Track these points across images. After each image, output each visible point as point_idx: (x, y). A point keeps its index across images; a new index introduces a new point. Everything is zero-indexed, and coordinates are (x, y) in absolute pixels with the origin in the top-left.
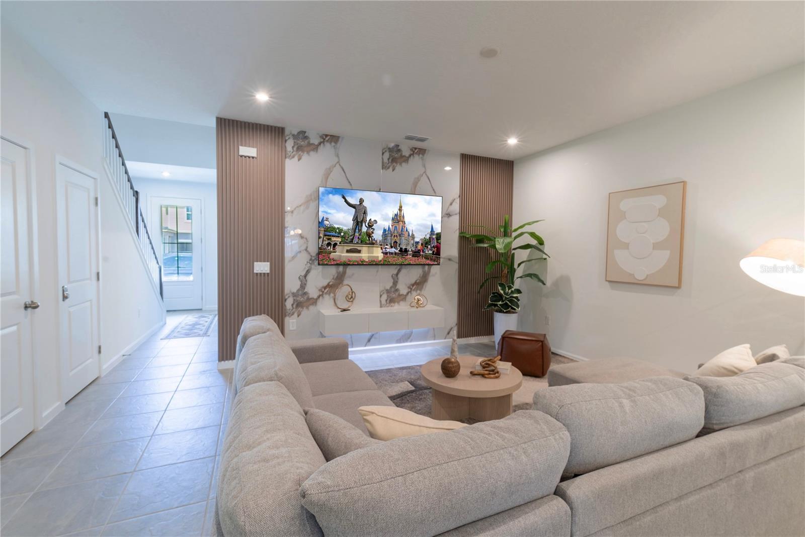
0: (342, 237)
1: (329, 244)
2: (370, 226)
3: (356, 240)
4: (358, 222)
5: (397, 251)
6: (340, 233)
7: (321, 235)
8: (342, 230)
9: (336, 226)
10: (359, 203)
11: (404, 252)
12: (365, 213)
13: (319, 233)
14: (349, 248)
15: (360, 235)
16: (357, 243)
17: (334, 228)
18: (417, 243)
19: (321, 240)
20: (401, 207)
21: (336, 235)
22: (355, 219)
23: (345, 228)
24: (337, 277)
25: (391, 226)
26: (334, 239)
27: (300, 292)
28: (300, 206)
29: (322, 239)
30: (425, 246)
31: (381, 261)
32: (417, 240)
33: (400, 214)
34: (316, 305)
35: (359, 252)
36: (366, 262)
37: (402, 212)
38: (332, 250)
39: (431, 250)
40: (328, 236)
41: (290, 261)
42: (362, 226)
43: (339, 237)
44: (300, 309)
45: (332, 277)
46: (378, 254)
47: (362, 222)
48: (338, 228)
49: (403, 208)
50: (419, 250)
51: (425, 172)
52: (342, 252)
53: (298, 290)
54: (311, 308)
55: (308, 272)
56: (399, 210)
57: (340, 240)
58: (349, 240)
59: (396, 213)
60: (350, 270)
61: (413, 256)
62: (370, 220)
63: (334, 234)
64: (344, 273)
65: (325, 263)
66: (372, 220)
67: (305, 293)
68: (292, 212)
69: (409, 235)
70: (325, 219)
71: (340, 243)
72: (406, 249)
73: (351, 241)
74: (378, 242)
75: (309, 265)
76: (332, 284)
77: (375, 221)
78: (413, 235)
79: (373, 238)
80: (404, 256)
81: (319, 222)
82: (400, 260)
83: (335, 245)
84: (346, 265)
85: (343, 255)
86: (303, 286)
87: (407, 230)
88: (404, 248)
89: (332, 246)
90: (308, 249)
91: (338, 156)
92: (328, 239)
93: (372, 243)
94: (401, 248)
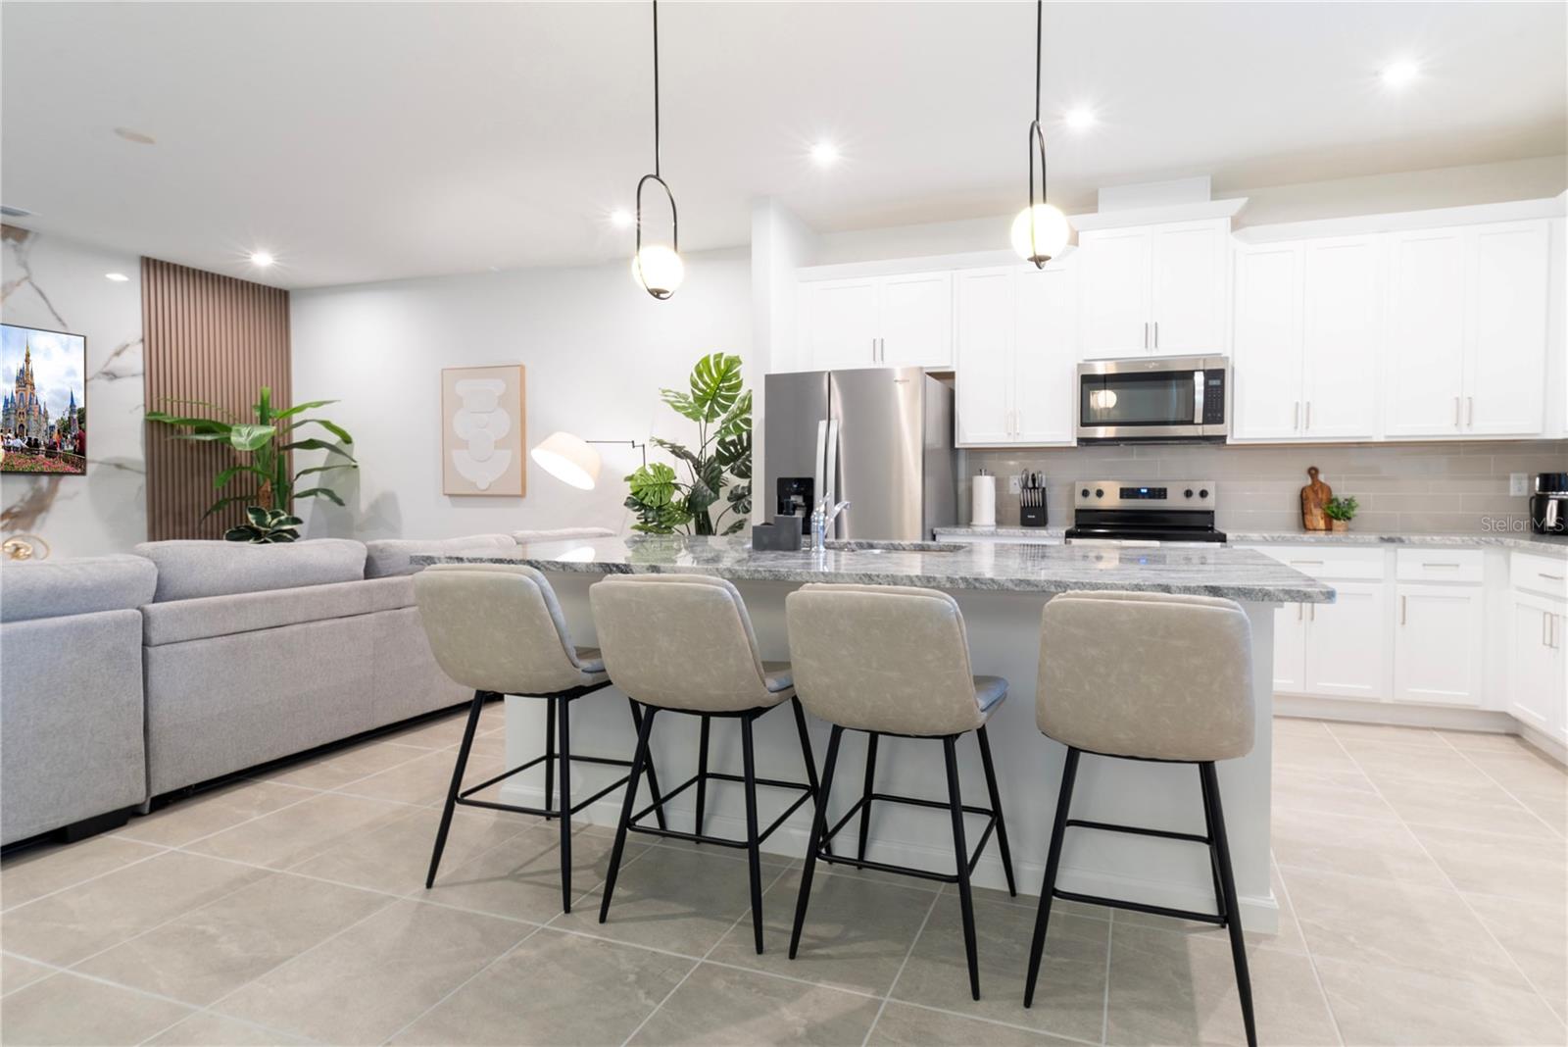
5: (24, 445)
11: (33, 445)
20: (28, 355)
25: (15, 394)
30: (64, 436)
32: (52, 422)
33: (28, 369)
37: (30, 364)
39: (72, 443)
49: (31, 358)
50: (55, 443)
56: (26, 361)
59: (22, 367)
61: (46, 456)
69: (40, 413)
72: (36, 440)
78: (46, 412)
80: (34, 456)
82: (29, 464)
87: (37, 403)
88: (33, 437)
94: (30, 439)
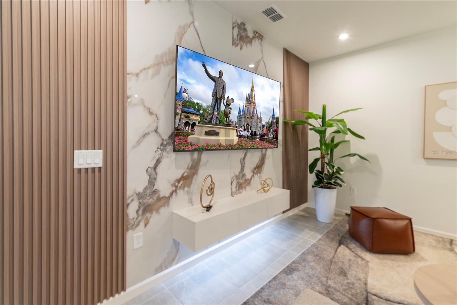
0: (202, 115)
1: (187, 124)
2: (228, 105)
3: (214, 121)
4: (218, 98)
5: (249, 134)
6: (199, 110)
7: (179, 111)
8: (201, 106)
9: (196, 101)
10: (218, 76)
11: (254, 135)
12: (224, 89)
13: (176, 108)
14: (208, 129)
15: (218, 114)
16: (216, 124)
17: (193, 103)
18: (263, 126)
19: (178, 118)
20: (253, 87)
21: (195, 112)
22: (215, 94)
23: (204, 105)
24: (192, 165)
25: (245, 107)
26: (192, 117)
27: (149, 191)
28: (148, 68)
29: (179, 116)
30: (269, 130)
31: (236, 145)
32: (263, 123)
33: (252, 95)
34: (168, 205)
35: (217, 134)
36: (223, 146)
37: (254, 92)
38: (190, 131)
39: (272, 133)
40: (186, 112)
41: (134, 147)
42: (220, 103)
43: (198, 115)
44: (148, 215)
45: (186, 167)
46: (233, 137)
47: (220, 99)
48: (198, 104)
49: (254, 89)
50: (264, 134)
51: (262, 58)
52: (201, 135)
53: (145, 189)
54: (163, 210)
55: (158, 161)
56: (252, 90)
57: (198, 118)
58: (208, 120)
59: (249, 93)
60: (205, 156)
61: (260, 140)
62: (228, 97)
63: (192, 110)
64: (199, 159)
65: (182, 148)
66: (230, 98)
67: (155, 192)
68: (137, 75)
69: (258, 118)
70: (183, 90)
71: (199, 123)
72: (255, 132)
73: (210, 122)
74: (234, 124)
75: (159, 152)
76: (187, 176)
77: (232, 99)
78: (261, 118)
79: (230, 119)
80: (254, 140)
81: (176, 94)
82: (250, 144)
83: (194, 125)
84: (201, 150)
85: (202, 138)
86: (152, 182)
87: (256, 113)
88: (254, 131)
89: (190, 127)
90: (159, 130)
91: (192, 14)
92: (187, 117)
93: (229, 125)
94: (252, 131)
